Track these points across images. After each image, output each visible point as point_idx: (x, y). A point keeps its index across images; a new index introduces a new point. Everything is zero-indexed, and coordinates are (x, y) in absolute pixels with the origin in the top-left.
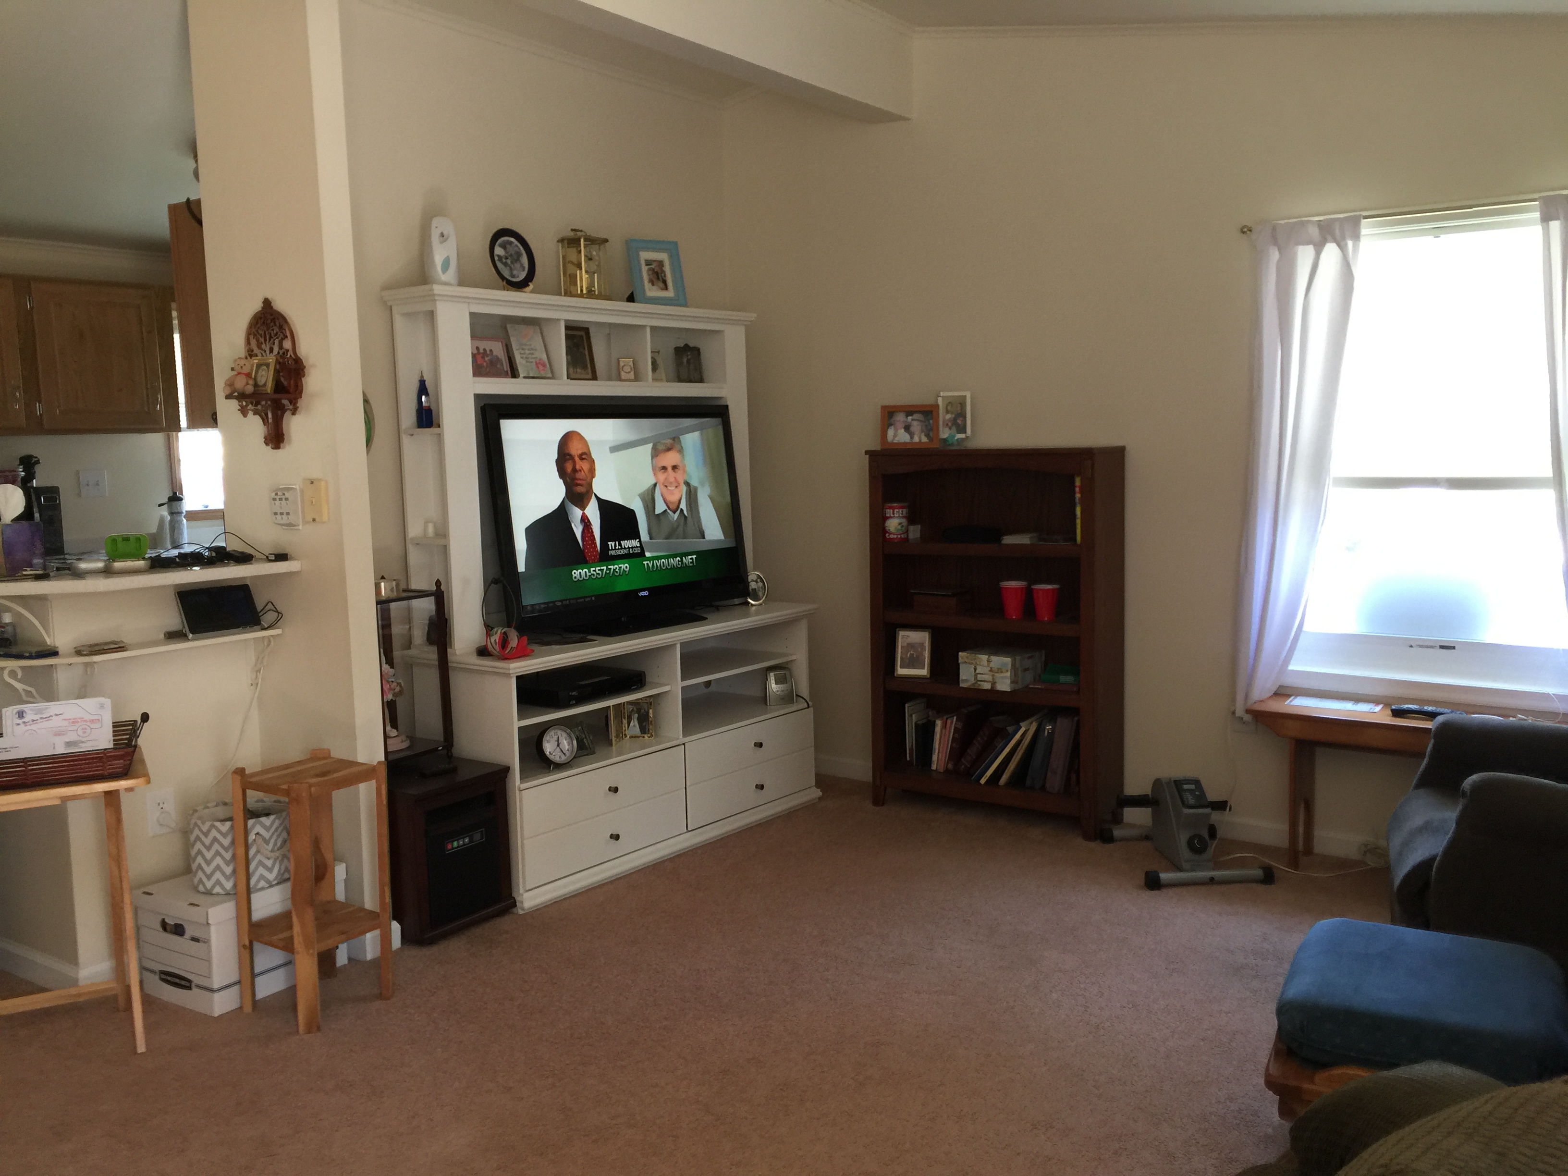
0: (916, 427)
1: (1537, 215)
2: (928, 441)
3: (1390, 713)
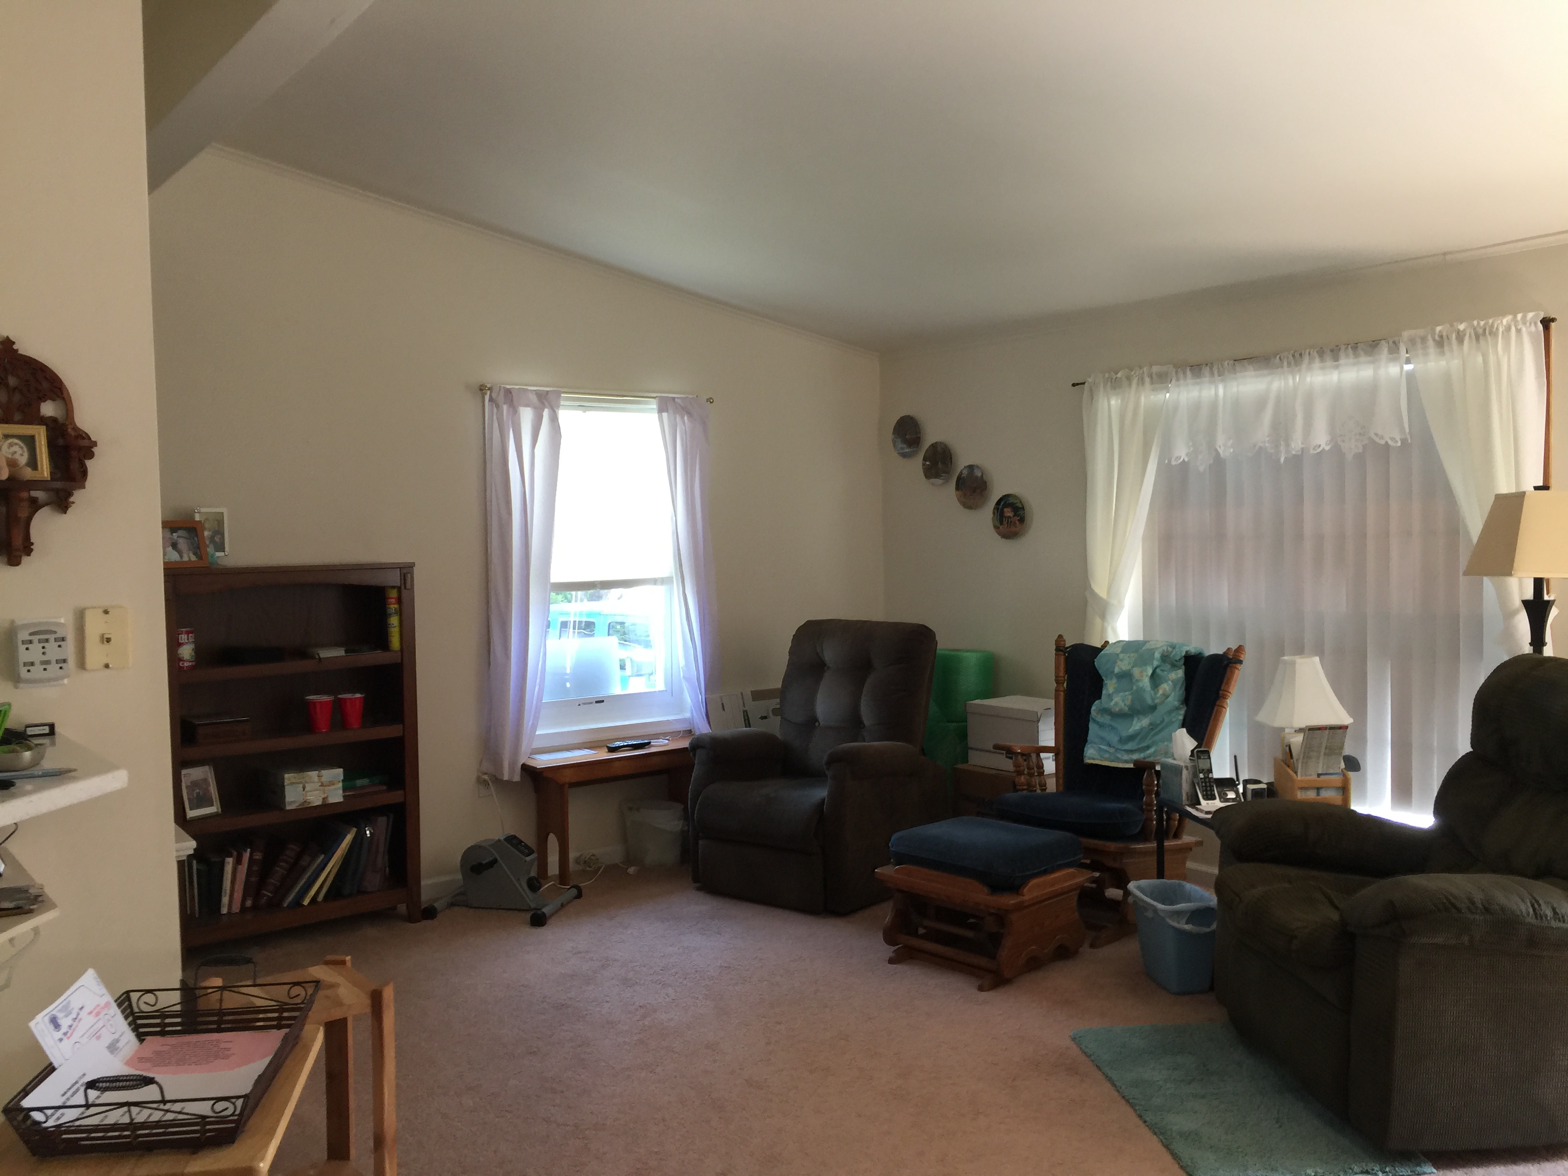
0: (183, 544)
1: (655, 406)
2: (196, 559)
3: (607, 751)
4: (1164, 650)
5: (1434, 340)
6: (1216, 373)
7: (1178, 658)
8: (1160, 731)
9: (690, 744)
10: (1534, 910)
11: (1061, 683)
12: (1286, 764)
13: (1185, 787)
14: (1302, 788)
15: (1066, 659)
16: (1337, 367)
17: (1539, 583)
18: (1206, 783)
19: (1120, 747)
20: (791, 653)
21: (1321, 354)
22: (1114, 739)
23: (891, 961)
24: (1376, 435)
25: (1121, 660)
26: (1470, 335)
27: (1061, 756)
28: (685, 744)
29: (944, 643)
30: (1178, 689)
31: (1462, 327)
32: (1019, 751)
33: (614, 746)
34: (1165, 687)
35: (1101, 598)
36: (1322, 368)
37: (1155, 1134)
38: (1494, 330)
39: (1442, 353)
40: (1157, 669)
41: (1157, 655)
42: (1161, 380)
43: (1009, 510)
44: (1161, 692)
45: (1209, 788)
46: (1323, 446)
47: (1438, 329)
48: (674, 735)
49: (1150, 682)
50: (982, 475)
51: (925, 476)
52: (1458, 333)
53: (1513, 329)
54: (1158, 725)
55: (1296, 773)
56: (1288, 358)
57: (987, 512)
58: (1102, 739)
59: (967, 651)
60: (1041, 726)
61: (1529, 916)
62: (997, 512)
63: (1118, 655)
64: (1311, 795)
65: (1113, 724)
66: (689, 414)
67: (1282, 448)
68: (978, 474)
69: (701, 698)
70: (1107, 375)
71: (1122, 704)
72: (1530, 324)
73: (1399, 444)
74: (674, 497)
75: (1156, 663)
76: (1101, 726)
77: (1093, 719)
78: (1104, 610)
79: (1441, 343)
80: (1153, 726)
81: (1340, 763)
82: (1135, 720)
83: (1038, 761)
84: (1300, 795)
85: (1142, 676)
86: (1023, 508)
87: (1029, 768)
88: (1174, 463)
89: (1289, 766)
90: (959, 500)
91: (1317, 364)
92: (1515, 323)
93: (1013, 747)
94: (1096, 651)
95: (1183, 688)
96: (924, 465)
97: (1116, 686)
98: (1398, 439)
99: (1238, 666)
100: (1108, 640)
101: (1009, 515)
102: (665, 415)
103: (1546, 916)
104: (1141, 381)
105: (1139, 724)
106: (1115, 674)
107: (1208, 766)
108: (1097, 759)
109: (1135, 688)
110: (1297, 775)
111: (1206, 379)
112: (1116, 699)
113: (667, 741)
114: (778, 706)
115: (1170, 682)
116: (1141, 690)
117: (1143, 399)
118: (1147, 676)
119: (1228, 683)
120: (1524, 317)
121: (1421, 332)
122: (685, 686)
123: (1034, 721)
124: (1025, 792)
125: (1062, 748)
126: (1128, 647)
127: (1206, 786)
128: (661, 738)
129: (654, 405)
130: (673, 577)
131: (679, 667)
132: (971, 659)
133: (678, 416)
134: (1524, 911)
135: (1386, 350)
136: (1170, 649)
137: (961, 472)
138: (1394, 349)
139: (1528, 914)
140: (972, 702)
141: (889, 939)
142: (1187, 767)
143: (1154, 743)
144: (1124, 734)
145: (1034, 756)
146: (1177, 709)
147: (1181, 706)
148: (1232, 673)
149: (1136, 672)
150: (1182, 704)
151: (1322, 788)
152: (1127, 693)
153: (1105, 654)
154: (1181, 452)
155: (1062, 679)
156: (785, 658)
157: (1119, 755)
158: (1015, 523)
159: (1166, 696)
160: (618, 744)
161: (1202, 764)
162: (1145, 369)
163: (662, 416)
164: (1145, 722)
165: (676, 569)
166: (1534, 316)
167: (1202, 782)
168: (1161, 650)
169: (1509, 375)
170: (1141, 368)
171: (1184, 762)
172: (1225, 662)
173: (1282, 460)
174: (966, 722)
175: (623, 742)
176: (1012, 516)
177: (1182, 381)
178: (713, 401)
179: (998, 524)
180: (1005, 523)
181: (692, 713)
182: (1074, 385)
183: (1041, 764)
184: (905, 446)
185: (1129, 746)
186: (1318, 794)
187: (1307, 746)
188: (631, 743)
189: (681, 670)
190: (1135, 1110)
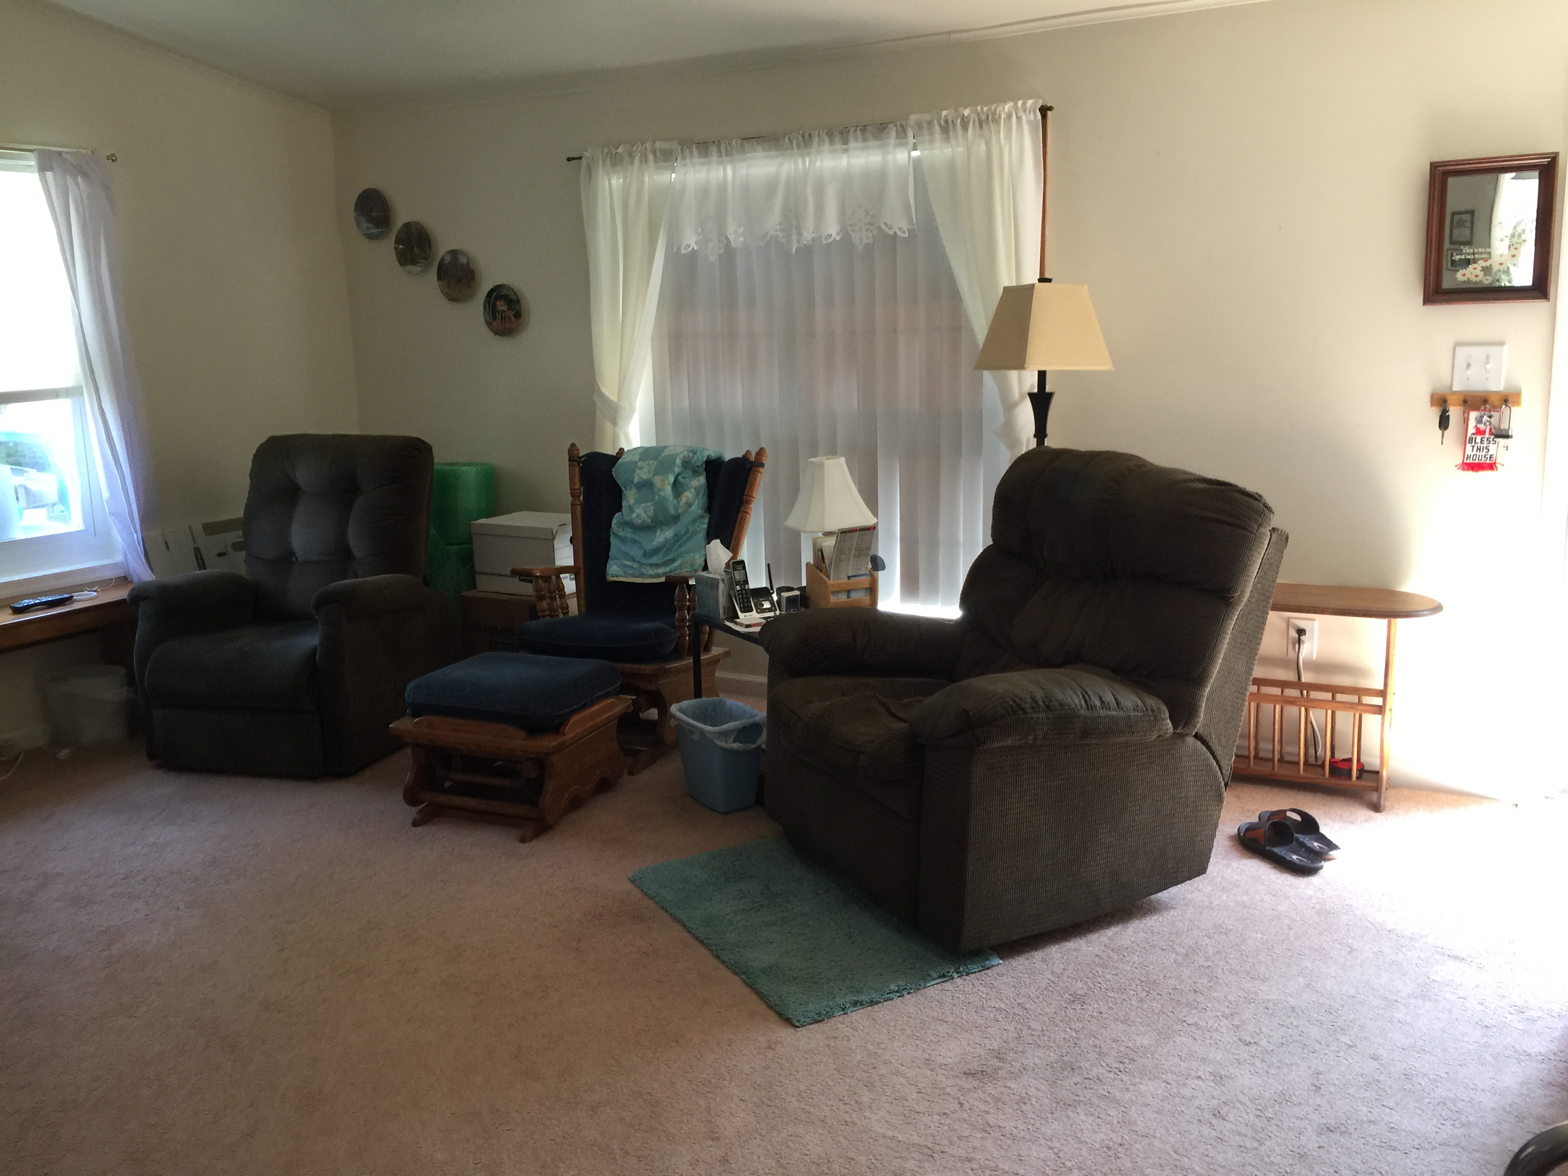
1: (33, 163)
3: (11, 612)
4: (685, 456)
5: (940, 125)
6: (724, 152)
7: (699, 463)
8: (686, 542)
9: (130, 595)
10: (1085, 700)
11: (577, 496)
12: (818, 568)
13: (722, 600)
14: (834, 593)
15: (581, 469)
16: (845, 151)
17: (1042, 375)
18: (742, 594)
19: (644, 561)
20: (253, 475)
21: (830, 135)
22: (637, 553)
23: (415, 824)
24: (886, 225)
25: (641, 469)
26: (974, 121)
27: (582, 576)
28: (121, 594)
29: (441, 457)
30: (701, 496)
31: (966, 112)
32: (538, 574)
33: (22, 605)
34: (688, 495)
35: (611, 401)
36: (832, 152)
37: (736, 974)
38: (997, 116)
39: (947, 140)
40: (679, 478)
41: (678, 462)
42: (666, 158)
43: (503, 303)
44: (684, 500)
45: (745, 600)
46: (834, 235)
47: (944, 113)
48: (104, 584)
49: (672, 491)
50: (468, 260)
51: (399, 262)
52: (963, 119)
53: (1014, 116)
54: (683, 535)
55: (828, 577)
56: (797, 138)
57: (477, 306)
58: (626, 554)
59: (464, 465)
60: (557, 544)
61: (1082, 708)
62: (489, 305)
63: (636, 462)
64: (843, 598)
65: (637, 538)
66: (85, 175)
67: (794, 237)
68: (463, 260)
69: (137, 536)
70: (606, 150)
71: (644, 516)
72: (1030, 112)
73: (907, 235)
74: (74, 285)
75: (677, 470)
76: (623, 540)
77: (613, 533)
78: (614, 413)
79: (946, 129)
80: (677, 537)
81: (868, 564)
82: (659, 531)
83: (558, 583)
84: (833, 599)
85: (664, 485)
86: (518, 301)
87: (550, 592)
88: (683, 251)
89: (821, 571)
90: (442, 291)
91: (826, 147)
92: (1016, 110)
93: (532, 571)
94: (613, 460)
95: (706, 496)
96: (396, 249)
97: (636, 496)
98: (906, 229)
99: (761, 470)
100: (623, 447)
101: (502, 308)
102: (49, 175)
103: (1096, 706)
104: (644, 160)
105: (664, 535)
106: (635, 485)
107: (742, 578)
108: (621, 576)
109: (657, 497)
110: (829, 579)
111: (714, 158)
112: (638, 510)
113: (95, 594)
114: (242, 539)
115: (693, 490)
116: (664, 499)
117: (647, 179)
118: (669, 484)
119: (751, 488)
120: (1024, 104)
121: (927, 117)
122: (111, 521)
123: (548, 539)
124: (548, 618)
125: (581, 566)
126: (645, 453)
127: (743, 598)
128: (86, 590)
129: (32, 161)
130: (82, 387)
131: (102, 500)
132: (470, 473)
133: (68, 177)
134: (1078, 704)
135: (893, 134)
136: (691, 455)
137: (443, 259)
138: (902, 134)
139: (1081, 706)
140: (476, 522)
141: (411, 799)
142: (723, 580)
143: (680, 555)
144: (649, 547)
145: (554, 578)
146: (701, 517)
147: (705, 514)
148: (755, 478)
149: (657, 480)
150: (705, 512)
151: (851, 590)
152: (649, 504)
153: (623, 463)
154: (690, 240)
155: (578, 491)
156: (245, 483)
157: (643, 570)
158: (510, 318)
159: (689, 505)
160: (26, 602)
161: (738, 575)
162: (648, 144)
163: (45, 176)
164: (668, 534)
165: (85, 376)
166: (1033, 103)
167: (739, 594)
168: (682, 456)
169: (1010, 163)
170: (643, 143)
171: (720, 575)
172: (748, 466)
173: (794, 250)
174: (472, 543)
175: (33, 599)
176: (506, 310)
177: (688, 161)
178: (116, 158)
179: (490, 320)
180: (498, 317)
181: (125, 556)
182: (569, 159)
183: (562, 587)
184: (369, 225)
185: (654, 560)
186: (848, 597)
187: (839, 549)
188: (45, 600)
189: (105, 504)
190: (711, 950)
